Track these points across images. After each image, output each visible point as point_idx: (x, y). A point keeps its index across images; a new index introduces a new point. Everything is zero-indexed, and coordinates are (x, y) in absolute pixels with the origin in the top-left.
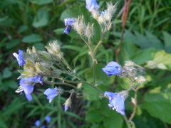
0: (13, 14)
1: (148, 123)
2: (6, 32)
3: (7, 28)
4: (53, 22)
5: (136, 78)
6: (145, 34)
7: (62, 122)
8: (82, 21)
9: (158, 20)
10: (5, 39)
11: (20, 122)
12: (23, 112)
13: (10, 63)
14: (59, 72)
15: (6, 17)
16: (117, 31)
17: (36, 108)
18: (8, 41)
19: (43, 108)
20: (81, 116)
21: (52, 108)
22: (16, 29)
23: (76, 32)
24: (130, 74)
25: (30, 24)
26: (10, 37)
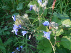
0: (9, 5)
1: (63, 51)
2: (6, 12)
3: (6, 10)
4: (25, 8)
5: (55, 27)
6: (63, 14)
7: (27, 49)
8: (36, 6)
9: (69, 8)
10: (5, 15)
11: (10, 48)
12: (12, 44)
13: (7, 24)
14: (27, 24)
15: (6, 6)
16: (51, 12)
17: (17, 43)
18: (7, 15)
19: (20, 43)
20: (35, 47)
21: (23, 43)
22: (10, 11)
23: (34, 10)
24: (52, 26)
25: (15, 9)
26: (7, 14)
